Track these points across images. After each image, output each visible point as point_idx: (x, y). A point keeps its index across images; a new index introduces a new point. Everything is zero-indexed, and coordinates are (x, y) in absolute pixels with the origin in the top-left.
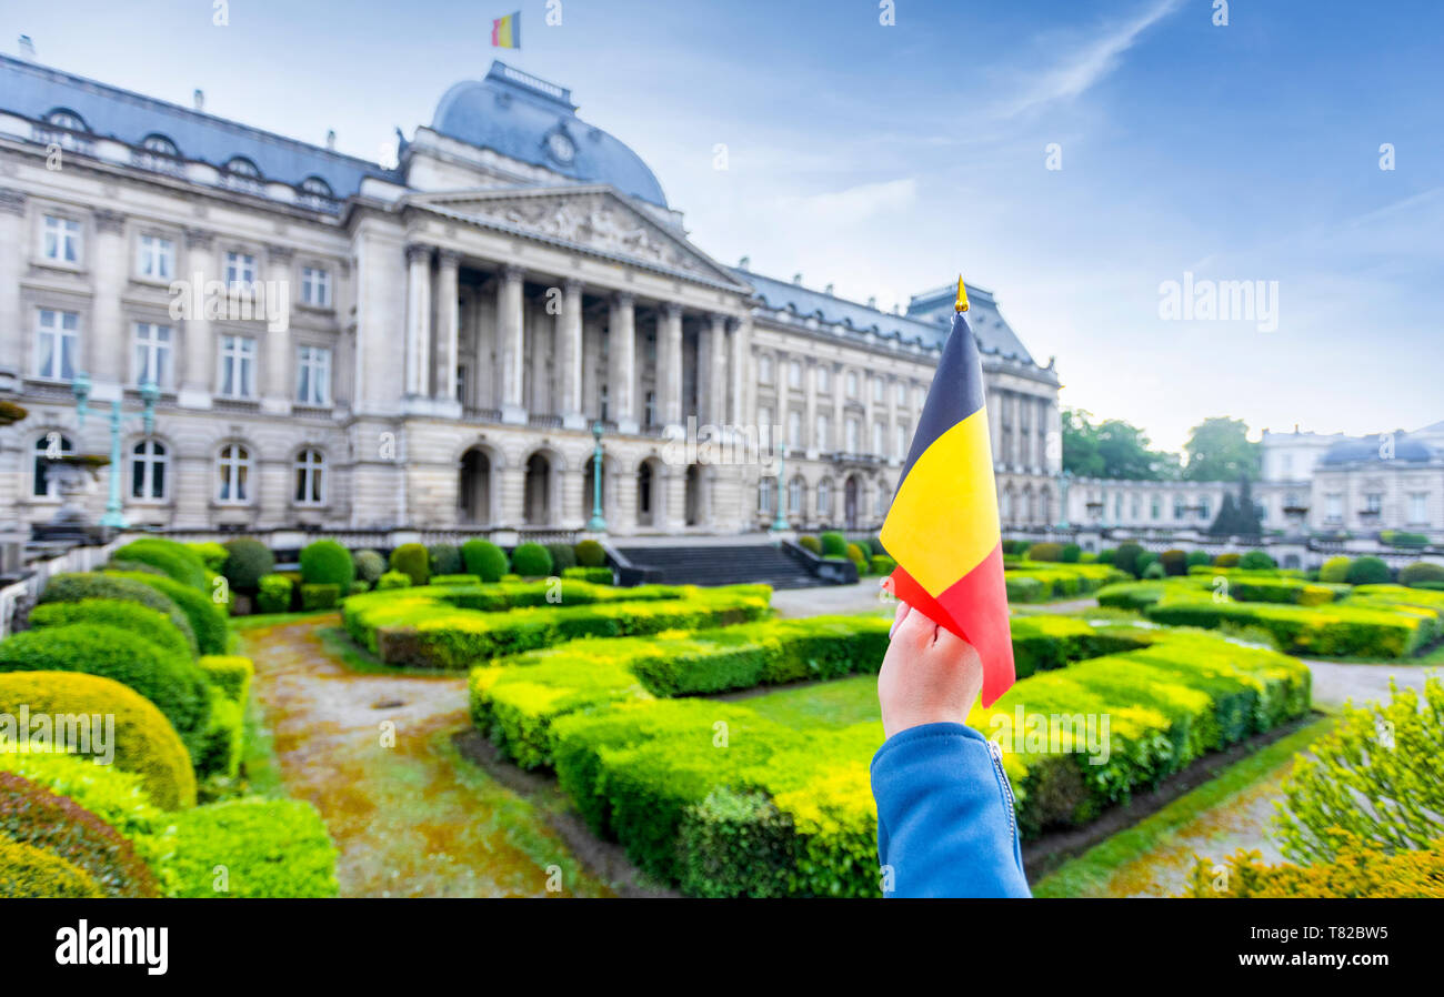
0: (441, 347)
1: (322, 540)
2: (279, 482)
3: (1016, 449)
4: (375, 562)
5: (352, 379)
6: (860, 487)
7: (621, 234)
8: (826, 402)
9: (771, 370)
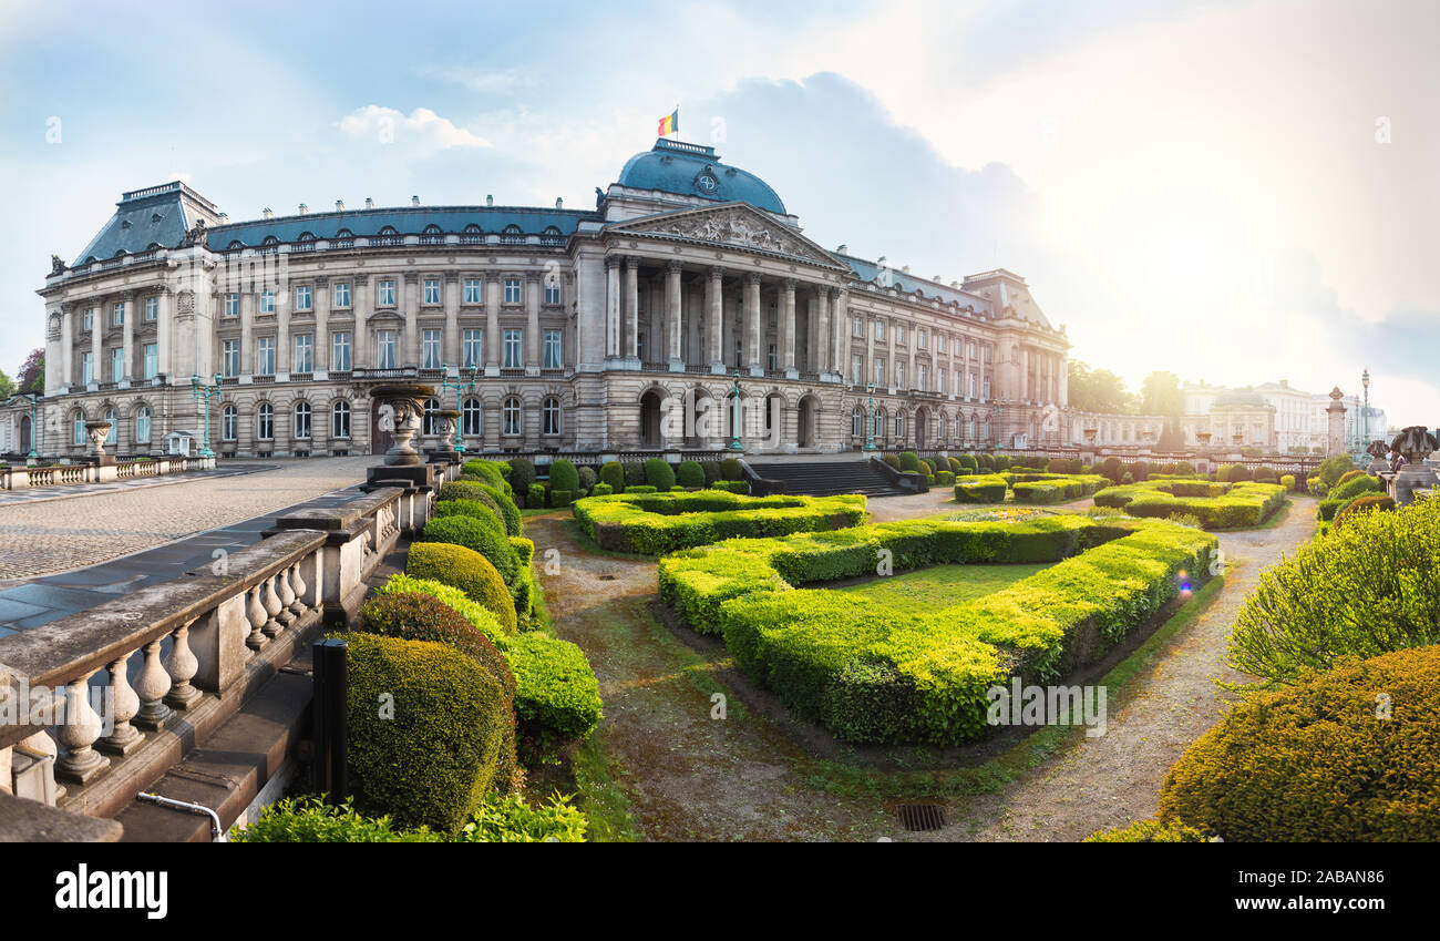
0: (628, 322)
1: (560, 459)
2: (535, 418)
3: (1038, 390)
4: (590, 474)
5: (575, 350)
6: (927, 417)
7: (751, 234)
8: (902, 351)
9: (862, 327)
